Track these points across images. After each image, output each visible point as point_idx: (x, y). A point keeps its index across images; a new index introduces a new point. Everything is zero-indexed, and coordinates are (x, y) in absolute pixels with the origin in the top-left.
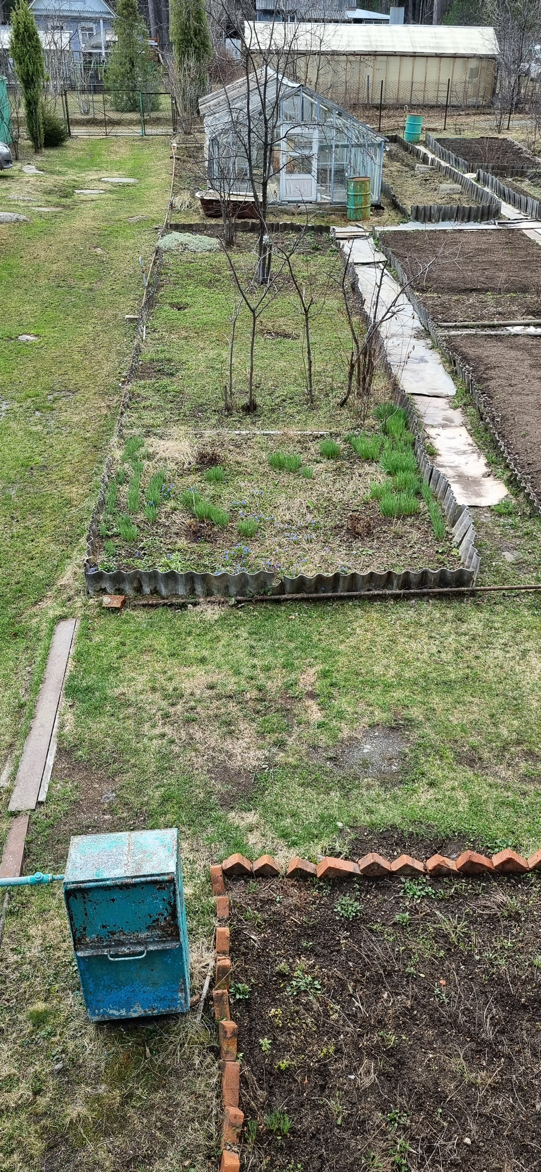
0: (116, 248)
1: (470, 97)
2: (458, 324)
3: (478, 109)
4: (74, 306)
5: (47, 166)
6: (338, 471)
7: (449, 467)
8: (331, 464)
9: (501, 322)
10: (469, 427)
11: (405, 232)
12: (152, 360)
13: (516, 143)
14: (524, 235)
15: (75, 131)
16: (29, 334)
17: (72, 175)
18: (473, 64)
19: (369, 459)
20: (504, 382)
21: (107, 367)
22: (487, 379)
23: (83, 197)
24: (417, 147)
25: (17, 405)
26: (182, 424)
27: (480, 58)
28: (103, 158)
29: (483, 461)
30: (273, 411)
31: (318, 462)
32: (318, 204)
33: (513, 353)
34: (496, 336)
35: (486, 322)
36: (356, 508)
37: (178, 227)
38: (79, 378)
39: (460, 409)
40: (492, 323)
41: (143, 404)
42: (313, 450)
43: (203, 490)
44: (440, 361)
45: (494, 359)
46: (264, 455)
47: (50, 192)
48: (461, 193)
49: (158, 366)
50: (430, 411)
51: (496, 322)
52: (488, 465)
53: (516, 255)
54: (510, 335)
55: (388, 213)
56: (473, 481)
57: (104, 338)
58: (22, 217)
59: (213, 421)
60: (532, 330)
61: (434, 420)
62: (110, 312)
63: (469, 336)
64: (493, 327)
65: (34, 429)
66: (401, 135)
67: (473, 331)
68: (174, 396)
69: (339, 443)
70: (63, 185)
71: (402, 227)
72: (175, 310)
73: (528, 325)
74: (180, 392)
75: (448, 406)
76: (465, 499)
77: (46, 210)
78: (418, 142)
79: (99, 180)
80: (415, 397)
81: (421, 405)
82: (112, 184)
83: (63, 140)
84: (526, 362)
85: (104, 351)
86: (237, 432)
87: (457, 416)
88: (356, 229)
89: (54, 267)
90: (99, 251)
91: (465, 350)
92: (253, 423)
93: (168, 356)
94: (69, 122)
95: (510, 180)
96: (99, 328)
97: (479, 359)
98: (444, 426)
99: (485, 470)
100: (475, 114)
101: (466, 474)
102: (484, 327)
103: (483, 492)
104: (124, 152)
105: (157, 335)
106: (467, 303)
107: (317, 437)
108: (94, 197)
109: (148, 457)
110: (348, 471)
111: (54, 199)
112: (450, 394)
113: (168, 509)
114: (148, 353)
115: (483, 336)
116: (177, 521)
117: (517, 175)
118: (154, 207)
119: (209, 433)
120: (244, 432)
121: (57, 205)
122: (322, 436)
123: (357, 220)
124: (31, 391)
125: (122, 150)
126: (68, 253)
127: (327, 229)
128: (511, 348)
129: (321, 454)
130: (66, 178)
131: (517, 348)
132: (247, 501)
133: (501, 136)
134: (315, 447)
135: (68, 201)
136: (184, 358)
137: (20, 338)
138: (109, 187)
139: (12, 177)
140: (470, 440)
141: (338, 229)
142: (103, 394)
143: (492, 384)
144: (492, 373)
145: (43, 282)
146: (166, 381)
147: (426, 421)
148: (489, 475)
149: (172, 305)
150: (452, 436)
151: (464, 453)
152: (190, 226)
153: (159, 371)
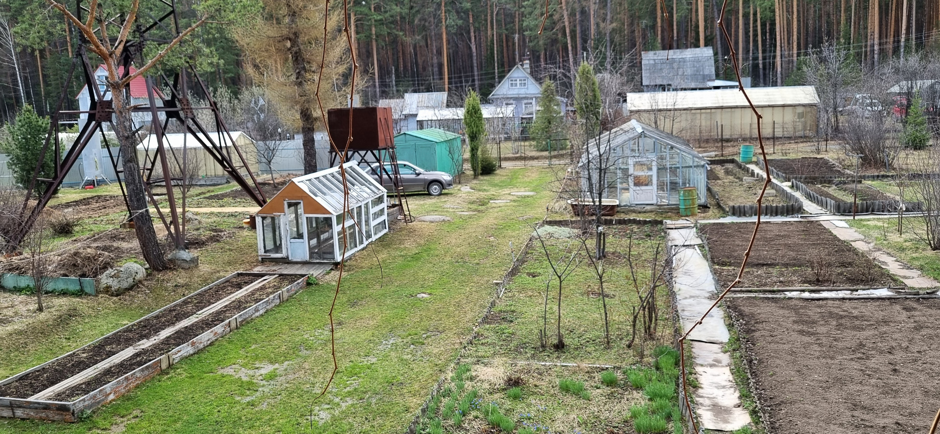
0: (504, 237)
1: (799, 131)
2: (743, 289)
3: (805, 139)
4: (462, 275)
5: (478, 187)
6: (611, 396)
7: (708, 397)
8: (608, 390)
9: (780, 288)
10: (733, 367)
11: (723, 224)
12: (501, 311)
13: (831, 160)
14: (821, 225)
15: (504, 164)
16: (425, 293)
17: (493, 191)
18: (800, 110)
19: (638, 387)
20: (767, 333)
21: (469, 316)
22: (754, 331)
23: (494, 205)
24: (748, 166)
25: (400, 340)
26: (505, 356)
27: (804, 106)
28: (519, 180)
29: (737, 394)
30: (577, 349)
31: (598, 388)
32: (658, 205)
33: (781, 312)
34: (773, 298)
35: (768, 288)
36: (617, 425)
37: (551, 223)
38: (448, 322)
39: (729, 353)
40: (772, 289)
41: (483, 341)
42: (597, 379)
43: (503, 404)
44: (723, 316)
45: (764, 316)
46: (558, 381)
47: (473, 203)
48: (776, 196)
49: (503, 315)
50: (703, 353)
51: (775, 288)
52: (740, 398)
53: (809, 240)
54: (785, 298)
55: (712, 211)
56: (725, 410)
57: (475, 296)
58: (449, 218)
59: (529, 355)
60: (806, 295)
61: (705, 361)
62: (485, 279)
63: (749, 298)
64: (773, 292)
65: (405, 357)
66: (736, 158)
67: (752, 295)
68: (507, 337)
69: (619, 375)
70: (484, 198)
71: (722, 220)
72: (531, 278)
73: (804, 291)
74: (513, 334)
75: (720, 350)
76: (713, 424)
77: (466, 213)
78: (751, 162)
79: (509, 194)
80: (694, 343)
81: (697, 349)
82: (517, 196)
83: (495, 170)
84: (791, 319)
85: (471, 305)
86: (543, 363)
87: (725, 358)
88: (685, 222)
89: (458, 250)
90: (492, 239)
91: (742, 308)
92: (558, 357)
93: (513, 308)
94: (500, 159)
95: (819, 186)
96: (474, 289)
97: (752, 315)
98: (711, 366)
99: (738, 401)
100: (802, 142)
101: (720, 404)
102: (765, 291)
103: (730, 420)
104: (534, 176)
105: (510, 294)
106: (756, 274)
107: (603, 370)
108: (501, 205)
109: (471, 379)
110: (619, 396)
111: (474, 206)
112: (724, 341)
113: (471, 417)
114: (501, 306)
115: (761, 298)
116: (476, 427)
117: (825, 182)
118: (540, 210)
119: (522, 363)
120: (548, 364)
121: (475, 210)
122: (607, 368)
123: (687, 216)
124: (413, 331)
125: (533, 175)
126: (470, 241)
127: (661, 223)
128: (783, 307)
129: (602, 383)
130: (488, 193)
131: (788, 308)
132: (532, 415)
133: (819, 156)
134: (598, 376)
135: (482, 208)
136: (524, 310)
137: (418, 296)
138: (515, 198)
139: (451, 194)
140: (731, 378)
141: (669, 222)
142: (459, 335)
143: (757, 334)
144: (760, 326)
145: (448, 259)
146: (504, 325)
147: (698, 361)
148: (739, 406)
149: (529, 274)
150: (717, 374)
151: (724, 387)
152: (560, 222)
153: (503, 318)
